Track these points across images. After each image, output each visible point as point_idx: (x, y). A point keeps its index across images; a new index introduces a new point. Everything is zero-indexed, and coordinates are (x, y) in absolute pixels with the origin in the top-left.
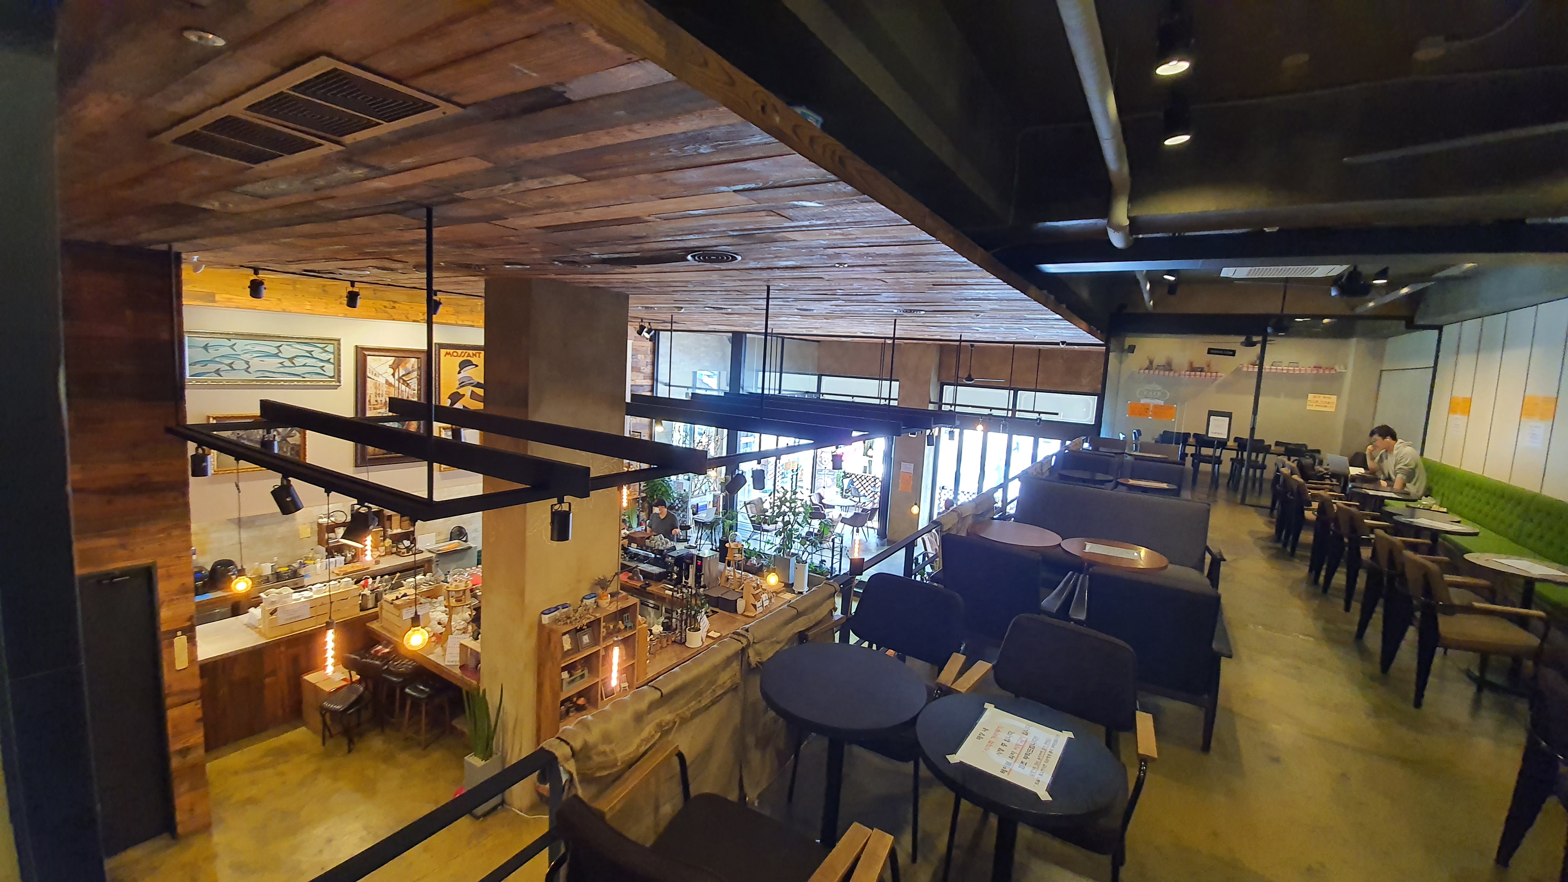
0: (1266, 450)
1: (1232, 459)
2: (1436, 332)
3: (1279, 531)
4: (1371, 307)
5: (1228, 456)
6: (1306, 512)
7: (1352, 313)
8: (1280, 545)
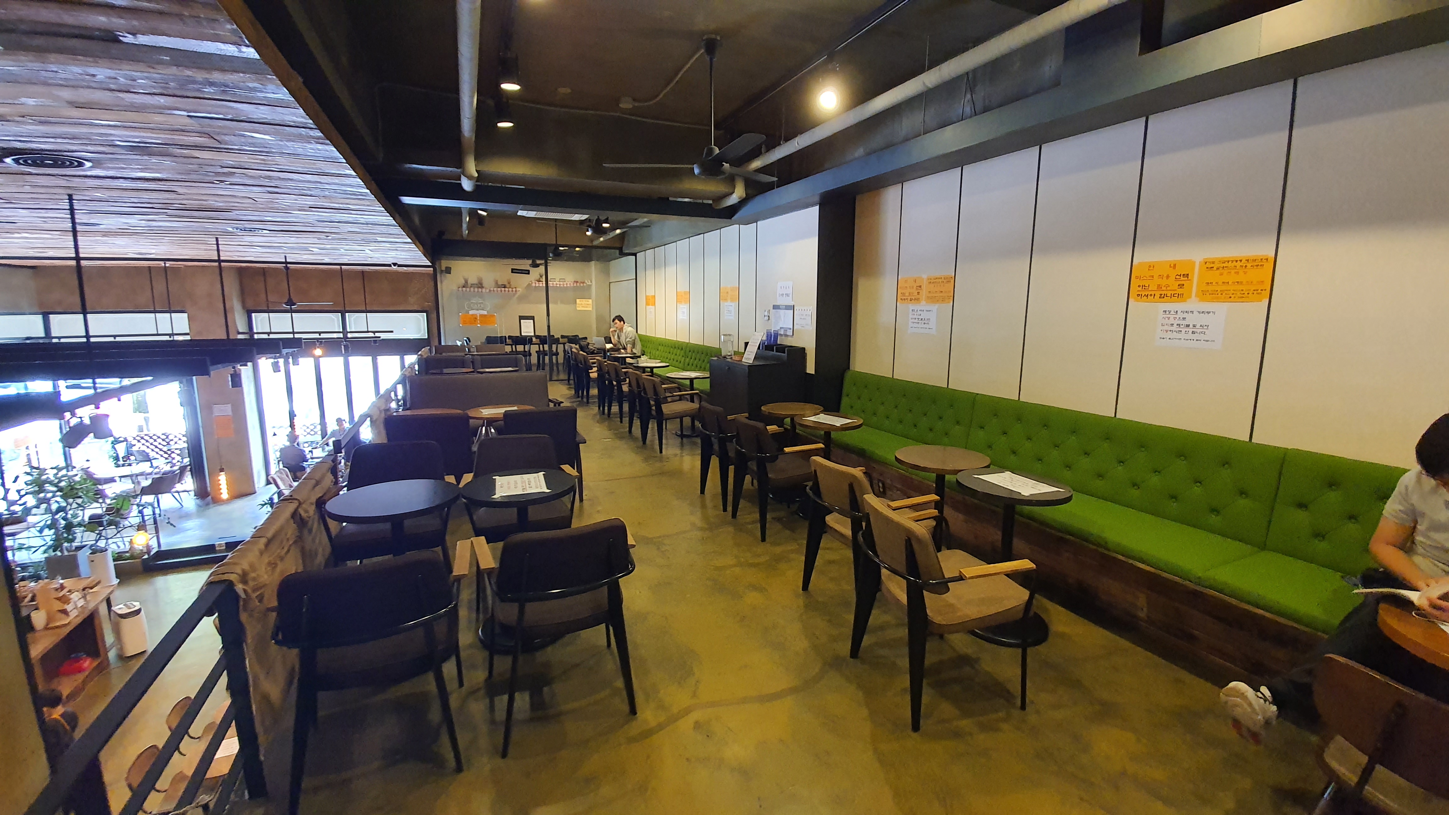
0: (557, 341)
1: (537, 352)
2: (634, 257)
3: (577, 392)
4: (602, 242)
5: (534, 348)
6: (591, 374)
7: (591, 245)
8: (580, 399)
